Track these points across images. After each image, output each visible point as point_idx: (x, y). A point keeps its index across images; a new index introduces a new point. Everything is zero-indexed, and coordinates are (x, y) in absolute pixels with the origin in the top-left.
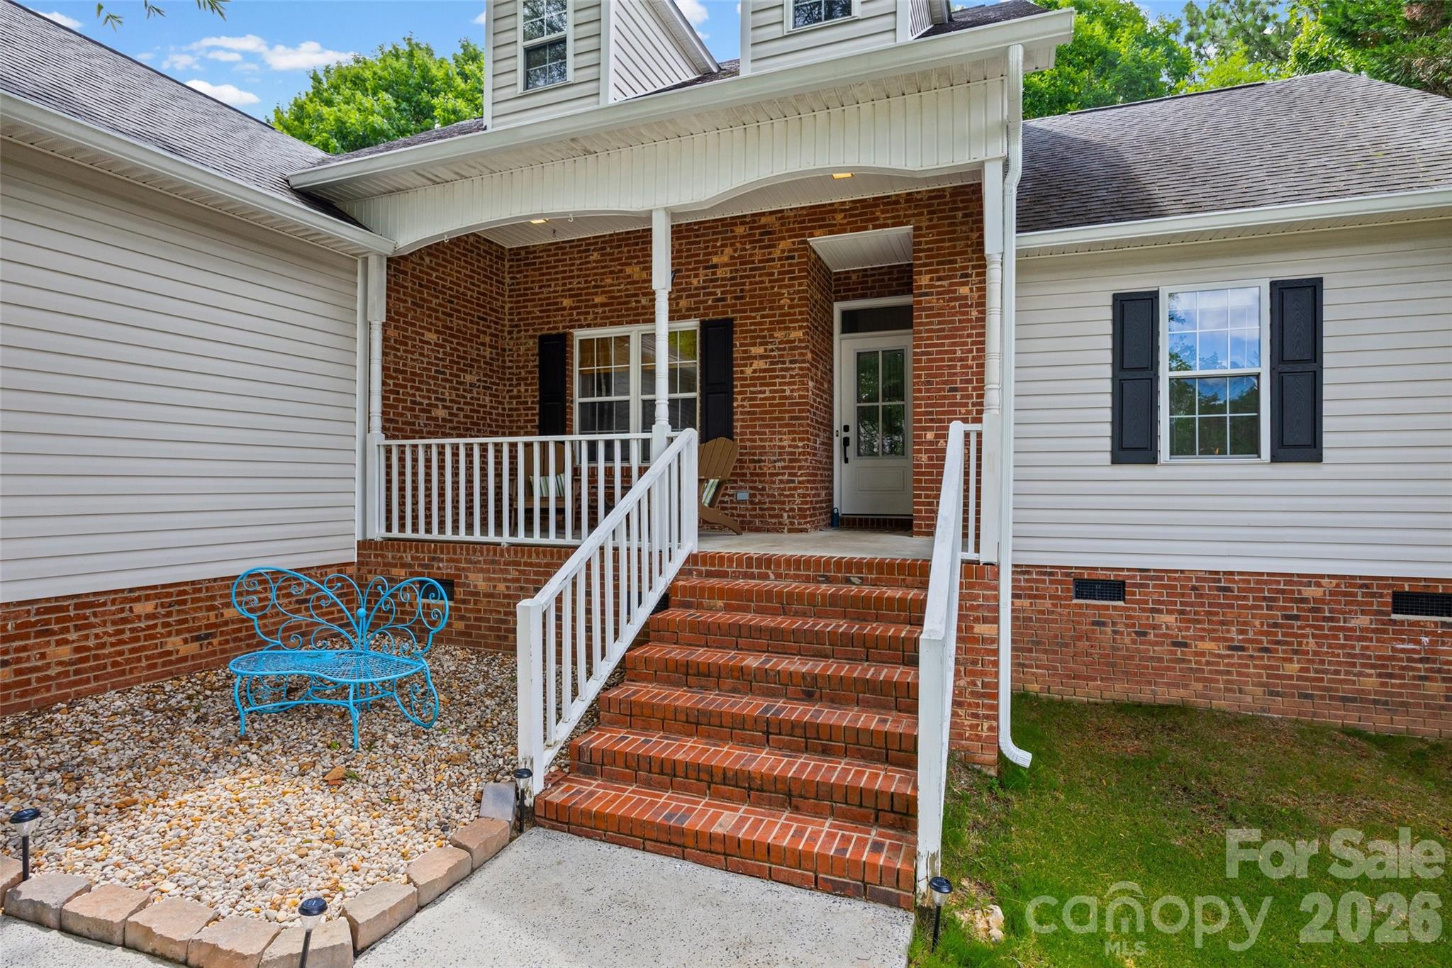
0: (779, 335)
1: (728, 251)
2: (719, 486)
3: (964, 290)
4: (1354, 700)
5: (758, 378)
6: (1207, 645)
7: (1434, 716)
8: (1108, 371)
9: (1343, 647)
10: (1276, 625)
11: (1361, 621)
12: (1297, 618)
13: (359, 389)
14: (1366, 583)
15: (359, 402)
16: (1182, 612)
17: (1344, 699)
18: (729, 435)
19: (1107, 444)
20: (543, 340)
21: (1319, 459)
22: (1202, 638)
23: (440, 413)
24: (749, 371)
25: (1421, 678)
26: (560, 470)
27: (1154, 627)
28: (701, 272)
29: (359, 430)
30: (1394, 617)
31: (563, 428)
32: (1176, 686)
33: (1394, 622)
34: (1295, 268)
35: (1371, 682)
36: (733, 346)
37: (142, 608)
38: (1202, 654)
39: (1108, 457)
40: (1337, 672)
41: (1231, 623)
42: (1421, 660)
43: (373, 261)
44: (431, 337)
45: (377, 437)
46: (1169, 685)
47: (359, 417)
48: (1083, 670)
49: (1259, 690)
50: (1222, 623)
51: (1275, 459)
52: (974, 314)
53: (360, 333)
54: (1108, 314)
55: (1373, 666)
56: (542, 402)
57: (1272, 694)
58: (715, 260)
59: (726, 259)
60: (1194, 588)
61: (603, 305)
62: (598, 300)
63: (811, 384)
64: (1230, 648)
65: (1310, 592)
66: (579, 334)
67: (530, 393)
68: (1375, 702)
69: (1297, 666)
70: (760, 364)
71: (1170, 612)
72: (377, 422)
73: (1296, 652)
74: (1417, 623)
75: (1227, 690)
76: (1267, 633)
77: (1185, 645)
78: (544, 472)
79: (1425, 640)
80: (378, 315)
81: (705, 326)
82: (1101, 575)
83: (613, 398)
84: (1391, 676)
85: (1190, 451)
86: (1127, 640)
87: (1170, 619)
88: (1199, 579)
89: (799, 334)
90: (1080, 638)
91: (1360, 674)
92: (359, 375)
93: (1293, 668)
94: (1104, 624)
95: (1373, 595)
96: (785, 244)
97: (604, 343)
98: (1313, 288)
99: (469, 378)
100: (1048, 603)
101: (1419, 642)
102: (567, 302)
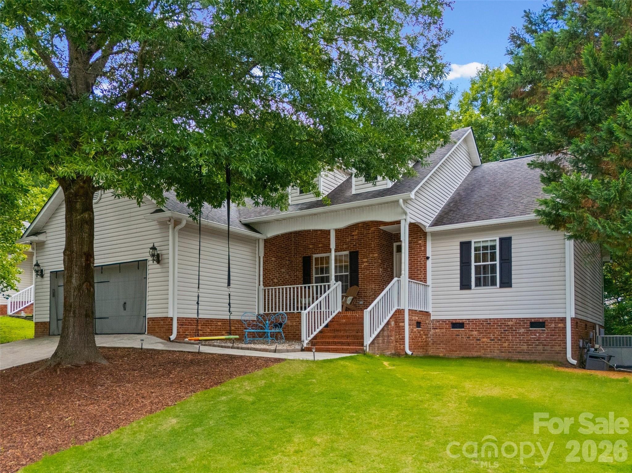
0: (371, 255)
1: (357, 231)
2: (353, 299)
3: (420, 242)
4: (521, 352)
5: (366, 268)
6: (485, 340)
7: (540, 355)
8: (459, 263)
9: (518, 338)
10: (502, 333)
11: (522, 331)
12: (507, 330)
13: (257, 274)
14: (523, 320)
15: (257, 278)
16: (479, 331)
17: (518, 352)
18: (358, 286)
19: (459, 284)
20: (304, 258)
21: (510, 286)
22: (484, 338)
23: (276, 281)
24: (363, 266)
25: (537, 345)
26: (309, 297)
27: (472, 335)
28: (349, 237)
29: (257, 285)
30: (530, 329)
31: (310, 282)
32: (478, 352)
33: (530, 330)
34: (505, 234)
35: (525, 347)
36: (358, 259)
37: (219, 324)
38: (484, 342)
39: (459, 288)
40: (517, 345)
41: (491, 333)
42: (537, 340)
43: (261, 241)
44: (273, 259)
45: (262, 287)
46: (476, 351)
47: (257, 282)
48: (454, 349)
49: (498, 351)
50: (489, 333)
51: (501, 287)
52: (423, 248)
53: (257, 259)
54: (459, 247)
55: (525, 343)
56: (304, 277)
57: (501, 352)
58: (353, 234)
59: (356, 233)
60: (481, 324)
61: (322, 247)
62: (320, 246)
63: (381, 269)
64: (491, 340)
65: (510, 323)
66: (315, 256)
67: (300, 274)
68: (526, 352)
69: (507, 344)
70: (366, 264)
71: (476, 331)
72: (262, 283)
73: (507, 340)
74: (535, 330)
75: (491, 352)
76: (500, 335)
77: (479, 340)
78: (305, 297)
79: (538, 334)
80: (262, 255)
81: (350, 253)
82: (458, 321)
83: (325, 275)
84: (530, 345)
85: (480, 286)
86: (465, 339)
87: (476, 333)
88: (483, 321)
89: (376, 255)
90: (453, 340)
91: (522, 345)
92: (257, 271)
93: (506, 345)
94: (459, 335)
95: (525, 323)
96: (372, 229)
97: (322, 258)
98: (509, 239)
99: (283, 270)
100: (444, 330)
101: (536, 335)
102: (311, 246)
